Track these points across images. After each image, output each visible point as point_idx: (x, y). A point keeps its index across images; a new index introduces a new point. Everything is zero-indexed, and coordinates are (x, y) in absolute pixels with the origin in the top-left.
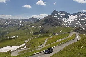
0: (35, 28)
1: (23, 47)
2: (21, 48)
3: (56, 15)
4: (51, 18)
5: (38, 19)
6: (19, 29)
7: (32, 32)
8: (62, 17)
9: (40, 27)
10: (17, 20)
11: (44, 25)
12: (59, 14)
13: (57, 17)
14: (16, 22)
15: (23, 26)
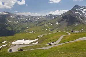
0: (52, 24)
1: (36, 42)
2: (33, 42)
3: (77, 11)
4: (71, 14)
5: (55, 16)
6: (37, 25)
7: (48, 29)
8: (85, 13)
9: (57, 23)
10: (36, 17)
11: (62, 22)
12: (81, 10)
13: (78, 12)
14: (35, 19)
15: (41, 22)
